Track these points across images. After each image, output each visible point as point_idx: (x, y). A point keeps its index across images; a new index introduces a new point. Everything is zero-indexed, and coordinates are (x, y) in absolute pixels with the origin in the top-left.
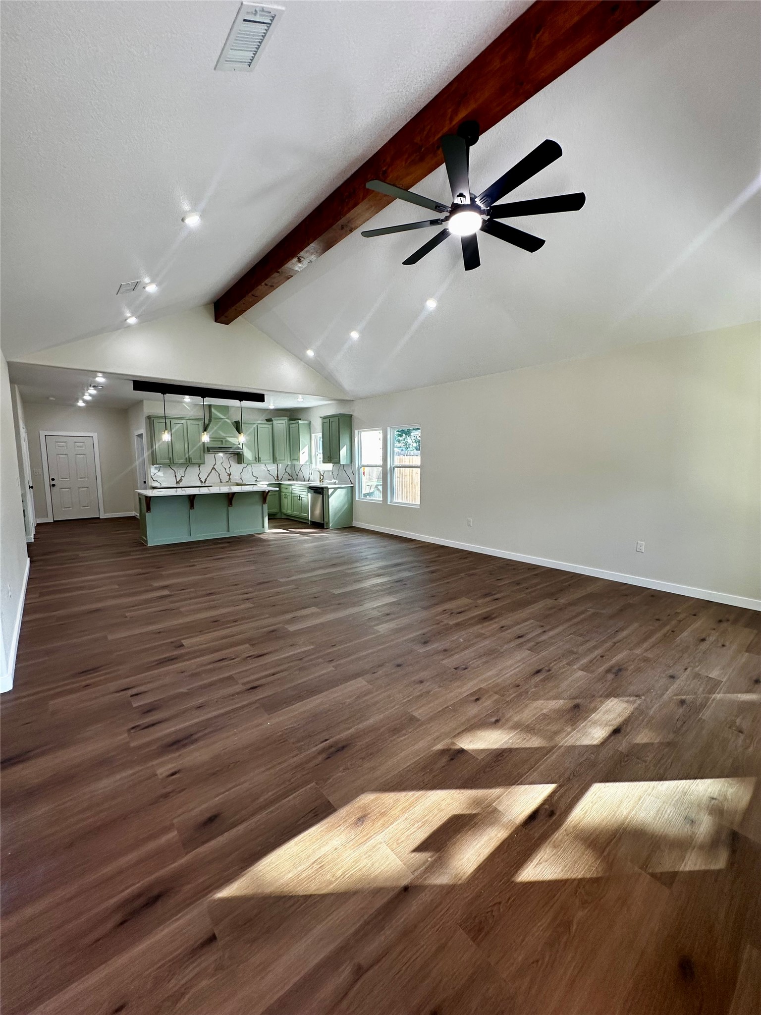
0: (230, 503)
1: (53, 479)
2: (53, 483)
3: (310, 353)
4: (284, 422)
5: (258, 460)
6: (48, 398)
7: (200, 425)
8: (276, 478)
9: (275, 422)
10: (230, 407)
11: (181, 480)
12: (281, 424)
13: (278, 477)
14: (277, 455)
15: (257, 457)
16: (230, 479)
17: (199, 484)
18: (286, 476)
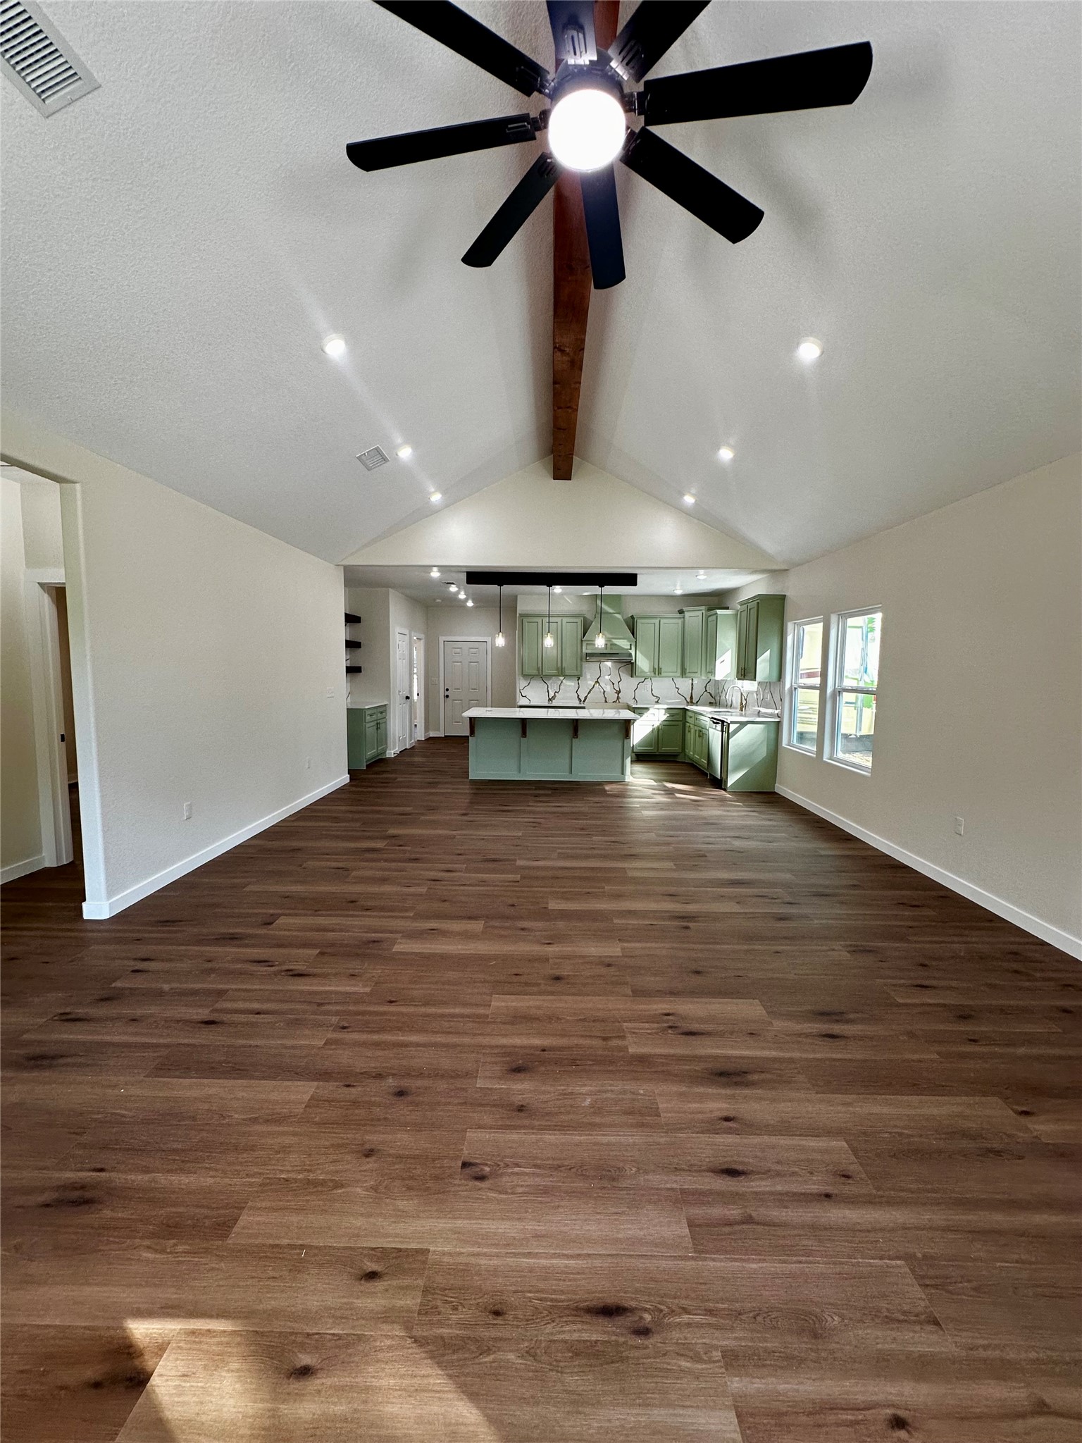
0: (575, 734)
1: (447, 690)
2: (447, 693)
3: (689, 500)
4: (700, 613)
5: (657, 671)
6: (435, 600)
7: (579, 623)
8: (689, 700)
9: (687, 614)
10: (625, 596)
11: (554, 697)
12: (695, 616)
13: (691, 698)
14: (687, 665)
15: (656, 667)
16: (618, 698)
17: (576, 703)
18: (706, 696)
